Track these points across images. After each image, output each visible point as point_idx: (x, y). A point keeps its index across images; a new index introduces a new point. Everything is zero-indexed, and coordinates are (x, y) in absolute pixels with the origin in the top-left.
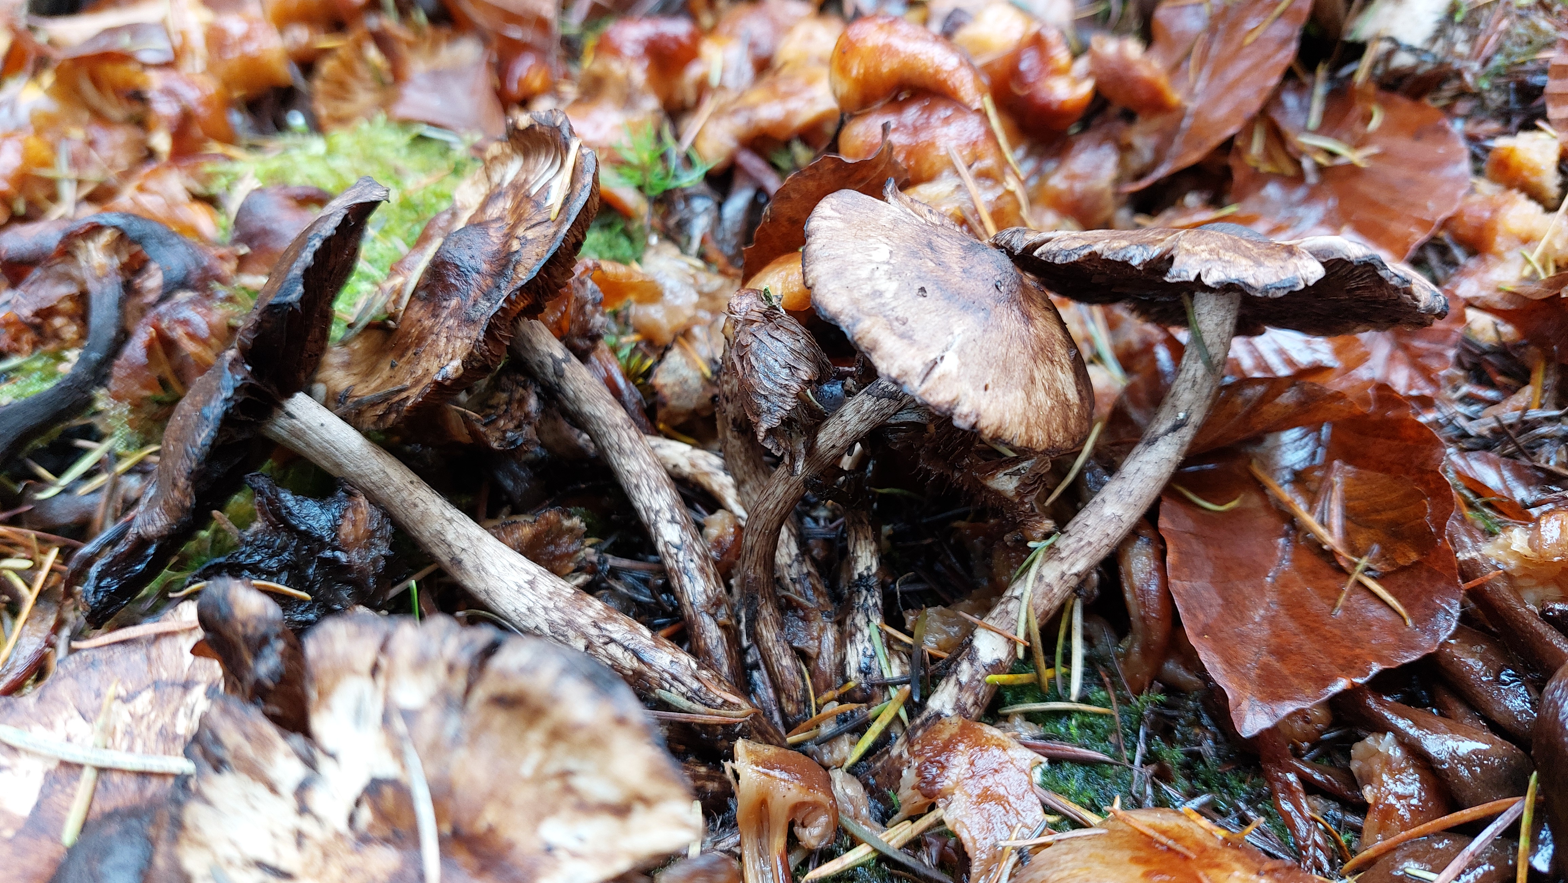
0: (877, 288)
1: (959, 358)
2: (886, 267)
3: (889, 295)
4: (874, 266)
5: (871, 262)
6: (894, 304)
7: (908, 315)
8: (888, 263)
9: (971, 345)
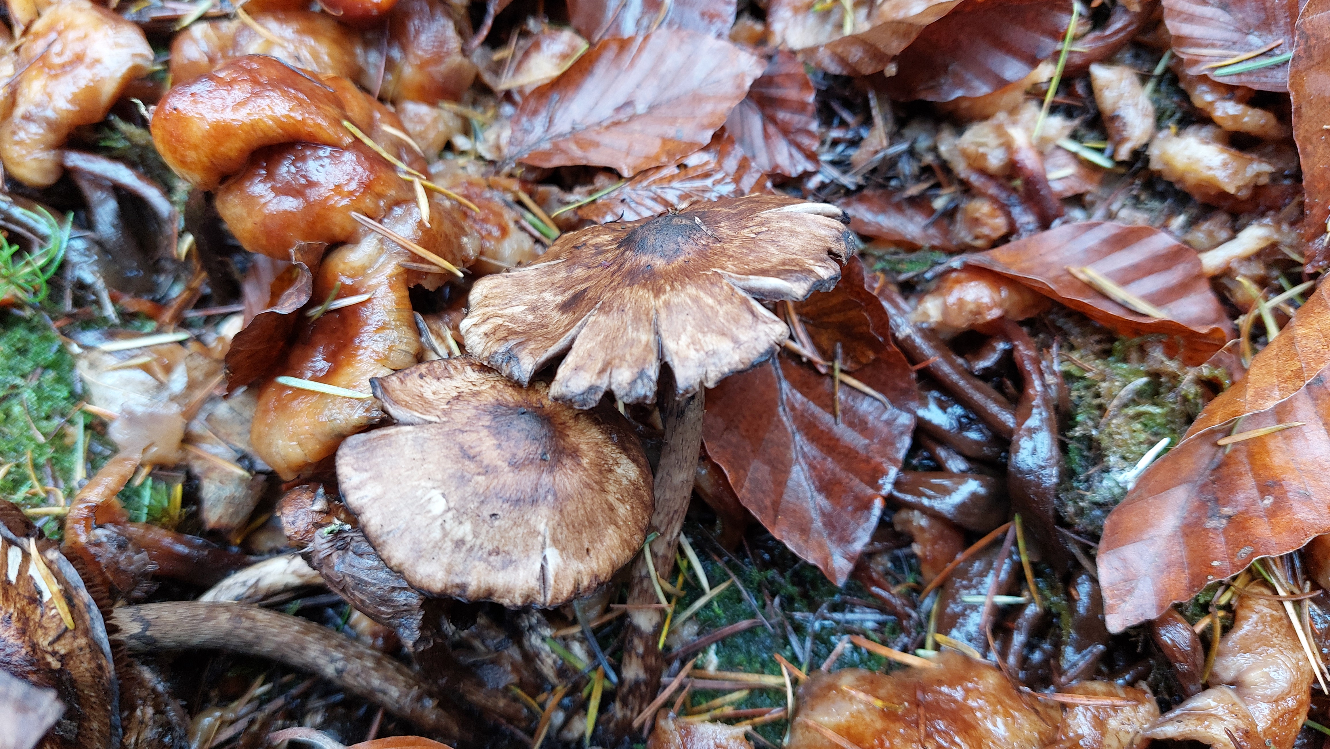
0: (455, 539)
1: (557, 547)
2: (450, 514)
3: (469, 538)
4: (440, 521)
5: (435, 519)
6: (478, 542)
7: (496, 544)
8: (449, 509)
9: (559, 530)
